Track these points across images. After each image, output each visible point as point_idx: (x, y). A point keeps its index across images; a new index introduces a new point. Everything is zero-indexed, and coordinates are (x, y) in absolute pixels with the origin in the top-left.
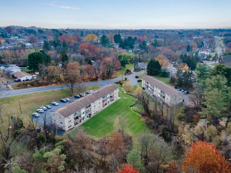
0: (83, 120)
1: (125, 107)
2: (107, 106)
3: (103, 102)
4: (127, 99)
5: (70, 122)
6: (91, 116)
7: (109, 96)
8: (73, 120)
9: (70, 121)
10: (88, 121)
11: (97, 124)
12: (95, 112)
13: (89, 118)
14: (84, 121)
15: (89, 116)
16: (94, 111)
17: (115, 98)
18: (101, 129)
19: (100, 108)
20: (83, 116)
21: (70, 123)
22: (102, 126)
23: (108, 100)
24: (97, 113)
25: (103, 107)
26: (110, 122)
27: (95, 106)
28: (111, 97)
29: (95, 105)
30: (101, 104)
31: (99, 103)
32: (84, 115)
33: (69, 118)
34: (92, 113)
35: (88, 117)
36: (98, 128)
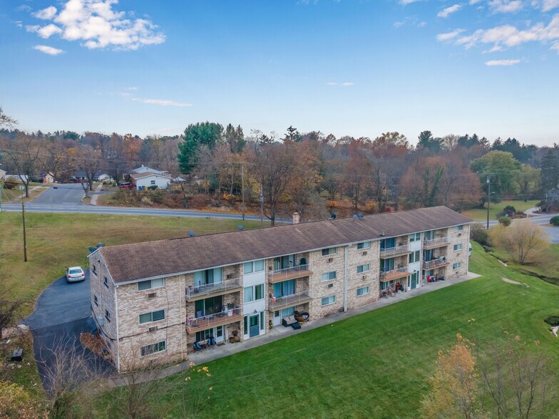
0: (254, 333)
1: (509, 316)
2: (401, 296)
3: (382, 269)
4: (519, 286)
5: (159, 324)
6: (306, 326)
7: (415, 246)
8: (178, 315)
9: (159, 315)
10: (276, 345)
11: (320, 375)
12: (332, 306)
13: (289, 329)
14: (255, 338)
15: (291, 320)
16: (325, 300)
17: (449, 272)
18: (329, 408)
19: (365, 298)
20: (250, 307)
21: (151, 324)
22: (345, 389)
23: (414, 267)
24: (343, 316)
25: (383, 295)
26: (410, 377)
27: (333, 275)
28: (428, 255)
29: (332, 267)
30: (373, 275)
31: (360, 269)
32: (260, 306)
33: (147, 291)
34: (316, 311)
35: (284, 323)
36: (315, 399)
